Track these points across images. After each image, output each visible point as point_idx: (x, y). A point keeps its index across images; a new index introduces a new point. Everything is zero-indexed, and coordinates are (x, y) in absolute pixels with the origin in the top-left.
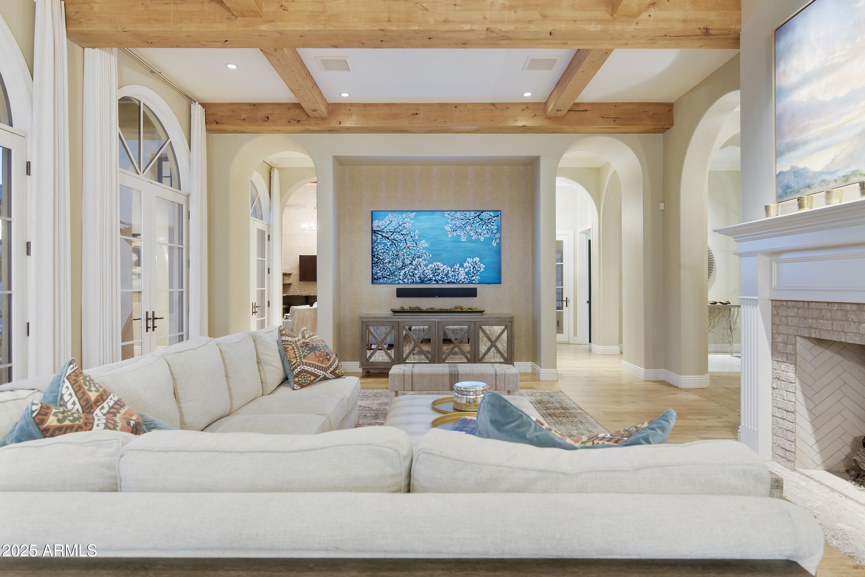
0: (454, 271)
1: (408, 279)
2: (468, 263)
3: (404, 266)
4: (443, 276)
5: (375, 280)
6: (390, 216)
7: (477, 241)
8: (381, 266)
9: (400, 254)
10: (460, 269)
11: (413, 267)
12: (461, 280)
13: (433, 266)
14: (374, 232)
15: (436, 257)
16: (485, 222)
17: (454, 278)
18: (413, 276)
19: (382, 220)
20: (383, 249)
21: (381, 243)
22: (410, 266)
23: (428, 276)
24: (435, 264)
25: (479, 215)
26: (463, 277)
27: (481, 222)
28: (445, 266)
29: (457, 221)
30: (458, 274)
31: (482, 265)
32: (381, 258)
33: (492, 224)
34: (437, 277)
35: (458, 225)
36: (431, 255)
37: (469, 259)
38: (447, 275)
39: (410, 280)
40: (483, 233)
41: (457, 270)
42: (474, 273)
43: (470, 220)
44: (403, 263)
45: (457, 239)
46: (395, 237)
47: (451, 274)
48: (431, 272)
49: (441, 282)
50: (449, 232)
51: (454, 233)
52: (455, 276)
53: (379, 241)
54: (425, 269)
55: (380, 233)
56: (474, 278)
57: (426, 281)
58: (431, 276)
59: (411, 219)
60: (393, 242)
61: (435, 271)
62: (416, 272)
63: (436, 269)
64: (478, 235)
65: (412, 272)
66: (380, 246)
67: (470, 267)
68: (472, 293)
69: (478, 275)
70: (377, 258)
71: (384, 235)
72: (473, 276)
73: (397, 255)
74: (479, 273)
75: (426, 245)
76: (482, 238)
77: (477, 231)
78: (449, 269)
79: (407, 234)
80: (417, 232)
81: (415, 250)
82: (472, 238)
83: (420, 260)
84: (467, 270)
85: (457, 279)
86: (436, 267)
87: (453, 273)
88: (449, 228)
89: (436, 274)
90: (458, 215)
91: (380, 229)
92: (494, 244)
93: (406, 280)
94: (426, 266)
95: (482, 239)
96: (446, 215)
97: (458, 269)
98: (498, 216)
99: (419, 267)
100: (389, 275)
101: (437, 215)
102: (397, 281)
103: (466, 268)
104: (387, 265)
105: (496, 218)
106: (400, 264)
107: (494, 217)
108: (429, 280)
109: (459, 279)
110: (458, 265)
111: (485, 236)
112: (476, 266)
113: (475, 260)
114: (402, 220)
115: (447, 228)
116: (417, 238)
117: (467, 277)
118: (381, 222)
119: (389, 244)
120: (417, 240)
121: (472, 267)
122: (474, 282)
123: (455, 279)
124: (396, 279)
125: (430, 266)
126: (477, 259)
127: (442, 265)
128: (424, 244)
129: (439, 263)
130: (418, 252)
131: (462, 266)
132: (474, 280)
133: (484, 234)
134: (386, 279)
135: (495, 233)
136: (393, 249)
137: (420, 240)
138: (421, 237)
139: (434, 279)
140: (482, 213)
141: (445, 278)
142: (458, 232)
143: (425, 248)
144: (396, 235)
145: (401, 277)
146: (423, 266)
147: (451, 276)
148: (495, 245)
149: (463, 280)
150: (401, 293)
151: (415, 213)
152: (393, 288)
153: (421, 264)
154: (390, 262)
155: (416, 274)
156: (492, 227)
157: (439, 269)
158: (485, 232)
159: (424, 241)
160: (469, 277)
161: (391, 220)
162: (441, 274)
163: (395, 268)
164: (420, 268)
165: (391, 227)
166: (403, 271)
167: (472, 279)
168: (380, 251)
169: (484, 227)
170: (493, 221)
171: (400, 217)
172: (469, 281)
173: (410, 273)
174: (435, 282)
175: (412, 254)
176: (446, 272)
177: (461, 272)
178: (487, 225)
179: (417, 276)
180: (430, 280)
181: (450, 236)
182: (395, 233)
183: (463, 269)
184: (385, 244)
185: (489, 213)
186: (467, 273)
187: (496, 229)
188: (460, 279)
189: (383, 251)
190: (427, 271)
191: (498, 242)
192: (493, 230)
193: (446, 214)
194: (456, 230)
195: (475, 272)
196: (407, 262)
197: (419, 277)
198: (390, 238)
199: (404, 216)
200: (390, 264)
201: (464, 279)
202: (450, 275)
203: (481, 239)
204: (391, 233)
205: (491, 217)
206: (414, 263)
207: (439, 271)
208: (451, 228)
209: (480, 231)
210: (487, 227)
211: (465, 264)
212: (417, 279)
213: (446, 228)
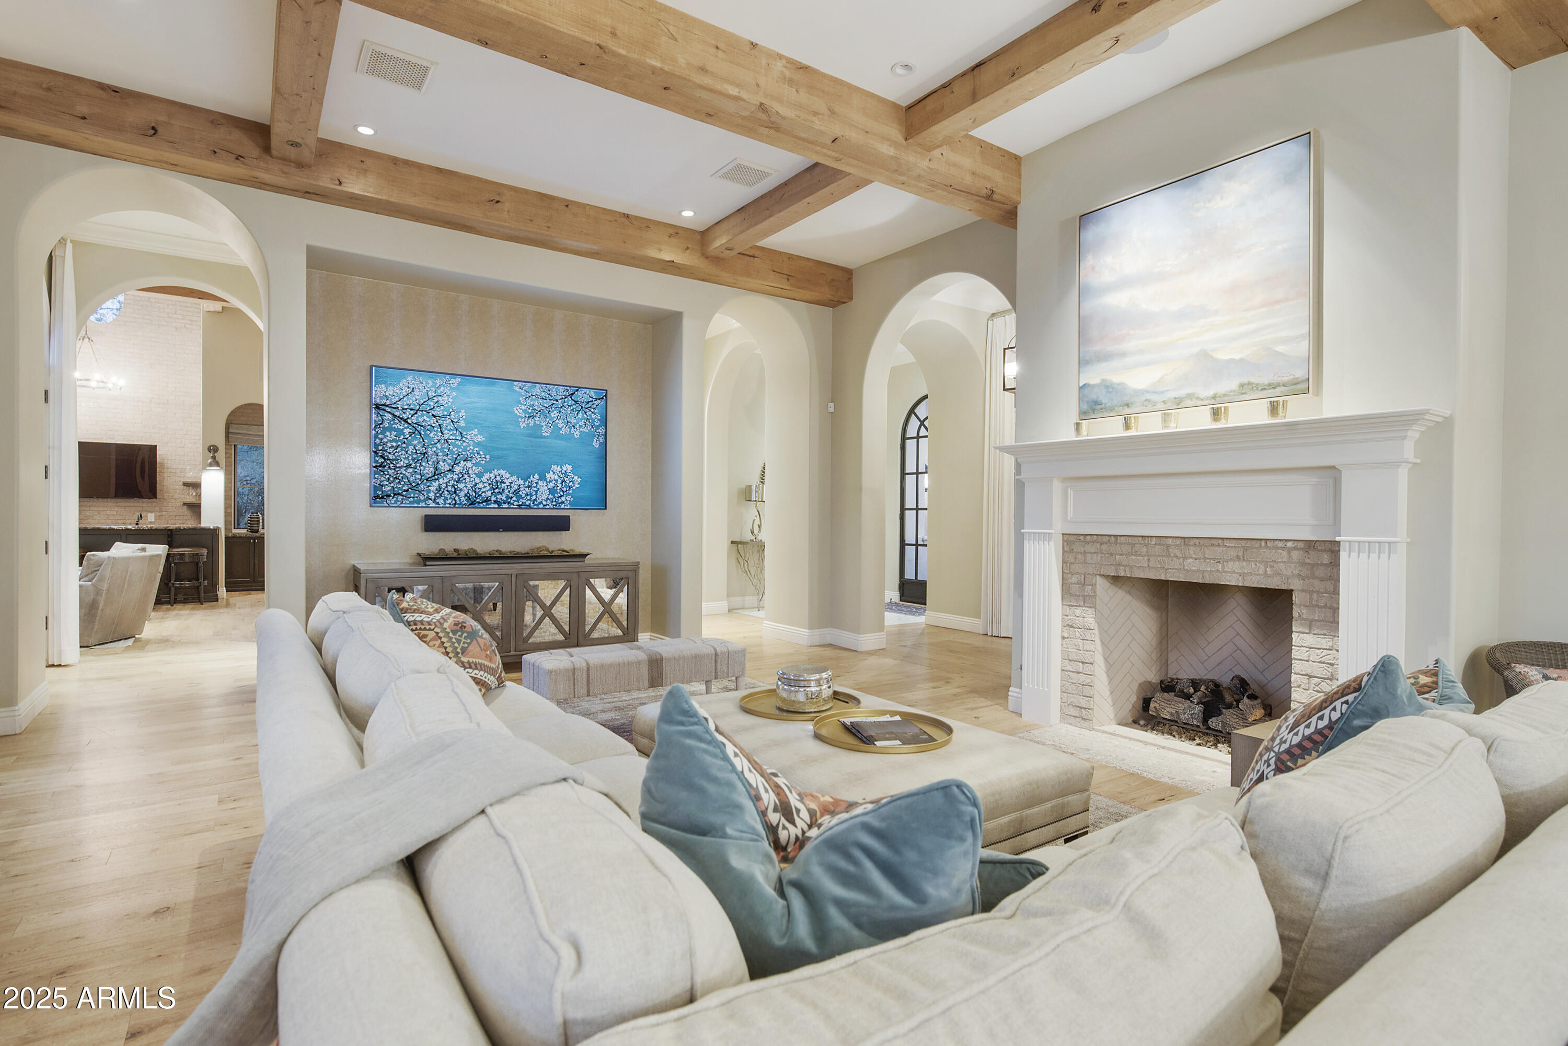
0: (529, 487)
1: (446, 499)
2: (554, 473)
3: (437, 474)
4: (511, 495)
5: (379, 497)
6: (409, 379)
7: (569, 438)
8: (391, 472)
9: (430, 453)
10: (540, 483)
11: (456, 477)
12: (541, 503)
13: (492, 476)
14: (378, 406)
15: (497, 460)
16: (582, 407)
17: (529, 498)
18: (455, 492)
19: (394, 385)
20: (394, 440)
21: (390, 429)
22: (450, 475)
23: (483, 494)
24: (496, 472)
25: (572, 394)
26: (544, 497)
27: (574, 407)
28: (514, 478)
29: (535, 400)
30: (536, 492)
31: (576, 478)
32: (391, 457)
33: (592, 410)
34: (500, 496)
35: (536, 408)
36: (488, 457)
37: (554, 467)
38: (516, 492)
39: (450, 501)
40: (578, 425)
41: (535, 485)
42: (563, 491)
43: (557, 401)
44: (436, 469)
45: (535, 433)
46: (421, 420)
47: (524, 492)
48: (488, 488)
49: (506, 506)
50: (522, 418)
51: (530, 421)
52: (531, 495)
53: (386, 424)
54: (477, 480)
55: (388, 409)
56: (563, 499)
57: (479, 503)
58: (489, 494)
59: (452, 389)
60: (416, 429)
61: (496, 486)
62: (461, 486)
63: (497, 482)
64: (570, 428)
65: (453, 486)
66: (388, 434)
67: (557, 481)
68: (562, 524)
69: (569, 494)
70: (382, 457)
71: (397, 414)
72: (561, 496)
73: (424, 454)
74: (571, 492)
75: (480, 438)
76: (577, 432)
77: (569, 420)
78: (521, 482)
79: (444, 417)
80: (462, 413)
81: (457, 446)
82: (561, 432)
83: (469, 464)
84: (551, 485)
85: (535, 500)
86: (498, 478)
87: (527, 489)
88: (521, 411)
89: (497, 491)
90: (537, 390)
91: (388, 403)
92: (596, 445)
93: (441, 501)
94: (480, 475)
95: (577, 434)
96: (517, 389)
97: (537, 483)
98: (602, 398)
99: (466, 476)
100: (407, 491)
101: (500, 387)
102: (424, 501)
103: (550, 481)
104: (403, 471)
105: (599, 401)
106: (429, 470)
107: (596, 400)
108: (485, 501)
109: (538, 501)
110: (537, 476)
111: (581, 429)
112: (566, 479)
113: (564, 469)
114: (434, 389)
115: (519, 411)
116: (462, 424)
117: (551, 496)
118: (391, 388)
119: (407, 431)
120: (461, 427)
121: (560, 481)
122: (563, 506)
123: (530, 500)
124: (422, 498)
125: (487, 476)
126: (569, 468)
127: (508, 475)
128: (475, 436)
129: (502, 472)
130: (465, 450)
131: (542, 478)
132: (564, 503)
133: (580, 427)
134: (400, 498)
135: (598, 427)
136: (415, 442)
137: (468, 429)
138: (471, 424)
139: (493, 499)
140: (577, 390)
141: (514, 499)
142: (537, 419)
143: (478, 444)
144: (422, 415)
145: (432, 495)
146: (474, 476)
147: (523, 495)
148: (597, 447)
149: (544, 503)
150: (433, 524)
151: (458, 379)
152: (416, 515)
153: (470, 472)
154: (409, 466)
155: (461, 490)
156: (594, 416)
157: (502, 482)
158: (582, 423)
159: (475, 432)
160: (555, 497)
161: (412, 386)
162: (506, 491)
163: (419, 477)
164: (468, 480)
165: (411, 401)
166: (436, 484)
167: (560, 501)
168: (389, 445)
169: (580, 415)
170: (595, 406)
171: (431, 384)
172: (554, 503)
173: (450, 488)
174: (496, 506)
175: (453, 453)
176: (516, 487)
177: (542, 489)
178: (585, 412)
179: (462, 494)
180: (487, 500)
181: (522, 425)
182: (419, 413)
183: (545, 484)
184: (400, 432)
185: (588, 392)
186: (552, 491)
187: (598, 420)
188: (540, 500)
189: (394, 444)
190: (481, 485)
191: (601, 441)
192: (593, 420)
193: (516, 387)
194: (534, 417)
195: (565, 489)
196: (444, 467)
197: (466, 495)
198: (409, 421)
199: (438, 382)
200: (410, 470)
201: (546, 501)
202: (522, 493)
203: (575, 434)
204: (412, 412)
205: (591, 399)
206: (457, 469)
207: (503, 485)
208: (524, 411)
209: (573, 421)
210: (585, 416)
211: (548, 476)
212: (463, 499)
213: (516, 412)
